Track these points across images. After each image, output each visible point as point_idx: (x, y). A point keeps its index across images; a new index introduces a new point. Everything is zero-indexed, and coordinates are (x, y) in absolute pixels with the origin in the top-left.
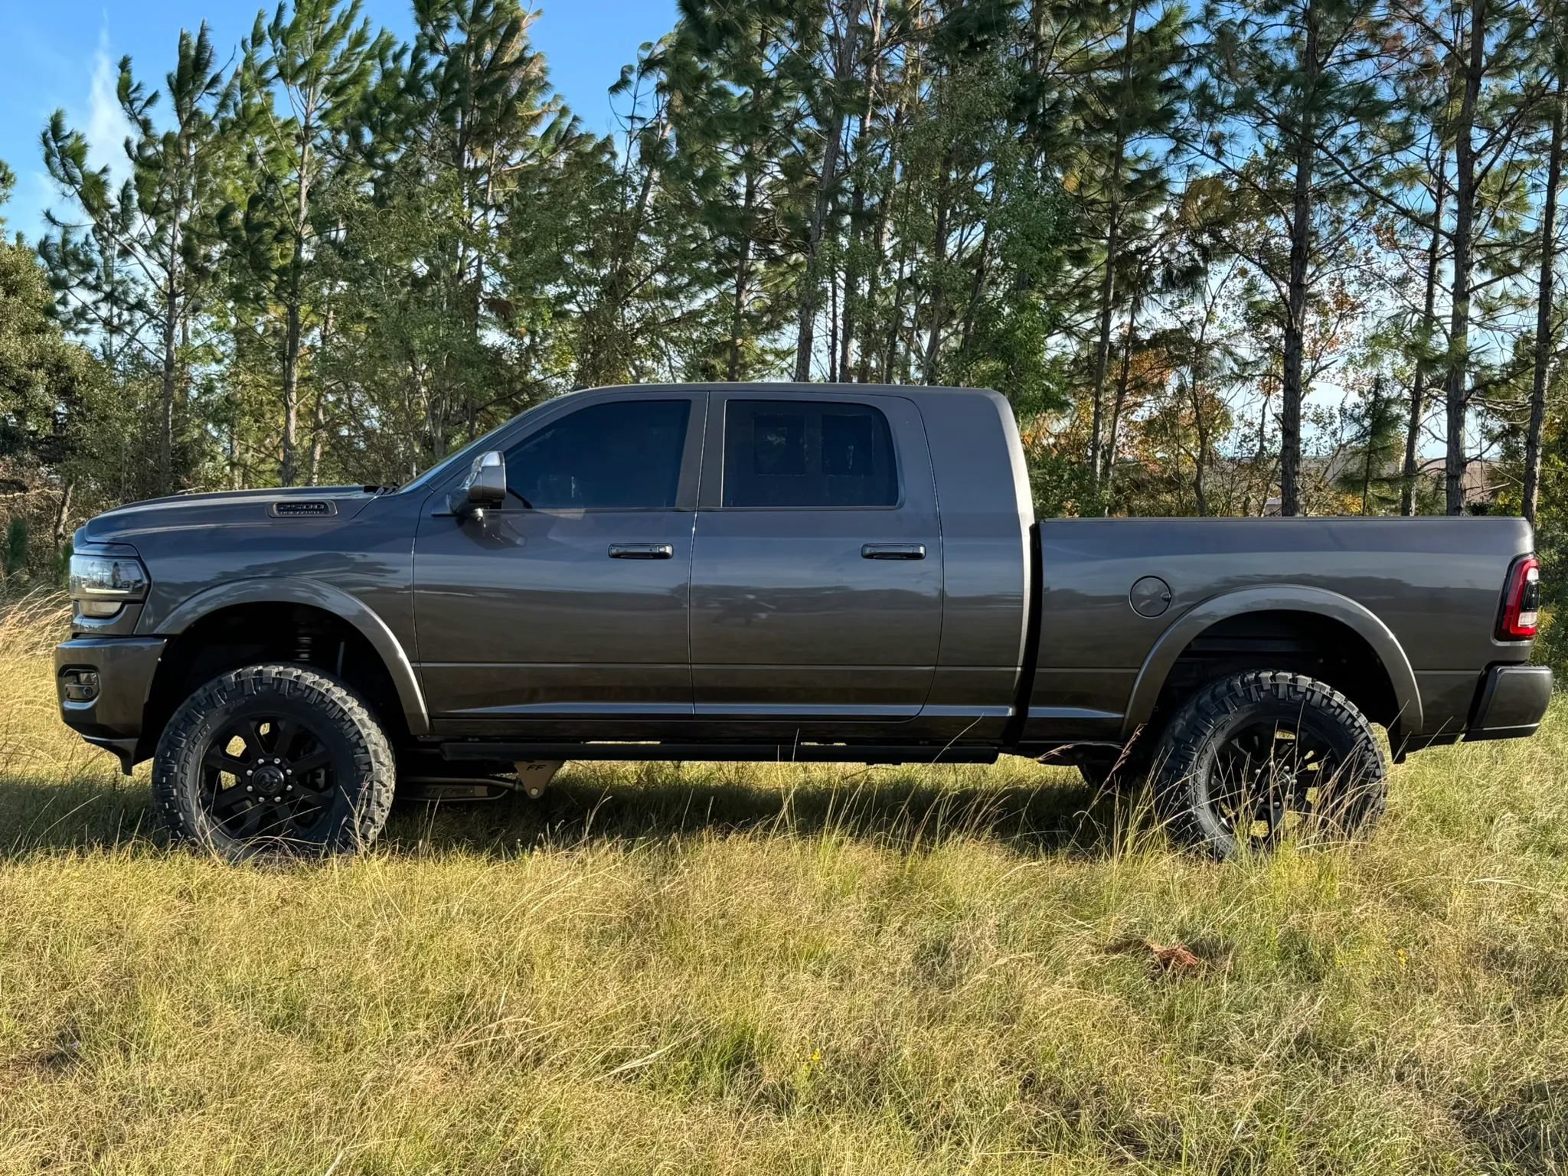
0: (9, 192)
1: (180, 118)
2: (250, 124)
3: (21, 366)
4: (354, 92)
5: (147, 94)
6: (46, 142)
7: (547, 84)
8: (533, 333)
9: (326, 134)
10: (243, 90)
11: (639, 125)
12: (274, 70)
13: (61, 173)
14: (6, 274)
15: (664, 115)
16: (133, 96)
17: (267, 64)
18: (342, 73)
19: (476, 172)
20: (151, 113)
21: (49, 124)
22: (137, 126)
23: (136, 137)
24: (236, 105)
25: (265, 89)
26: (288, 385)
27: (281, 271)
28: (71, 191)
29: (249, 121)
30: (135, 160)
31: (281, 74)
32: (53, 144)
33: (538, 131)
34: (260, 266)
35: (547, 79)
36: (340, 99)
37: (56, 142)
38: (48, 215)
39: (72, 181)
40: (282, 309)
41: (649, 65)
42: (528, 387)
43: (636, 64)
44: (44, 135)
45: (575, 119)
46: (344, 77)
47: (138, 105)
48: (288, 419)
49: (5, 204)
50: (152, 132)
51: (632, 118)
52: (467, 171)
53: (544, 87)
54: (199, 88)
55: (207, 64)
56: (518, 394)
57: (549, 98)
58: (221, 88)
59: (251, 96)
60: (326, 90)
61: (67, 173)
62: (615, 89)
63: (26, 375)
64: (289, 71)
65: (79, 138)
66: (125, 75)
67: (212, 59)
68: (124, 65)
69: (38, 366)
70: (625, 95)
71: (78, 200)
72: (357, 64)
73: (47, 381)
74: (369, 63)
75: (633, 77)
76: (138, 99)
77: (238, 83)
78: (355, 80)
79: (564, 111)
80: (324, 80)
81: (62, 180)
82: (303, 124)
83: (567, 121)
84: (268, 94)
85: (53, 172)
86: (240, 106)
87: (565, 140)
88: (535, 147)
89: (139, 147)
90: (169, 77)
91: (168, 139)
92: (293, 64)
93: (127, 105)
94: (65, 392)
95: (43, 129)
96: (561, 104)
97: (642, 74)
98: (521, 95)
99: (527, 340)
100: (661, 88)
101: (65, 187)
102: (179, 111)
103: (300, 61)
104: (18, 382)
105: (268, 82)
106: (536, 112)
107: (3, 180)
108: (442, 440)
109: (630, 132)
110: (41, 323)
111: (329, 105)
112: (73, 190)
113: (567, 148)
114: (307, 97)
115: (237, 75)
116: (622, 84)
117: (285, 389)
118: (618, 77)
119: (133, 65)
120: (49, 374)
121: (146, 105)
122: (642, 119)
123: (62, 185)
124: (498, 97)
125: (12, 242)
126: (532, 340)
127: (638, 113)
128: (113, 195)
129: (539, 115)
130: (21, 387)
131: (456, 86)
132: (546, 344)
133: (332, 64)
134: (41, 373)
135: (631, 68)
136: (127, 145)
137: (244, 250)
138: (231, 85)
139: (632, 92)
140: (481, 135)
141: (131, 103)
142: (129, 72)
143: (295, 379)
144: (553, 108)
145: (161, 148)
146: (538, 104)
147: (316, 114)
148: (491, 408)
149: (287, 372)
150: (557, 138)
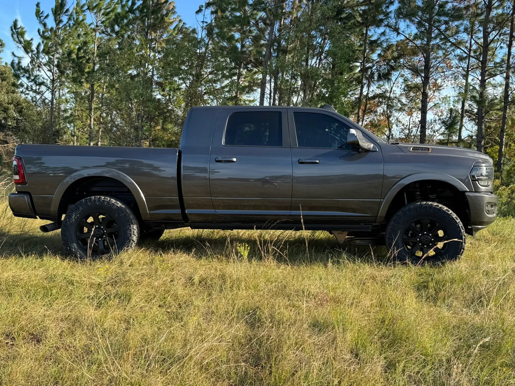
0: (3, 49)
1: (56, 22)
2: (79, 24)
3: (5, 104)
4: (112, 15)
5: (45, 15)
6: (12, 30)
7: (175, 12)
8: (170, 95)
9: (103, 28)
10: (76, 13)
11: (205, 24)
12: (86, 7)
13: (17, 40)
14: (2, 74)
15: (213, 21)
16: (41, 15)
17: (84, 5)
18: (108, 9)
19: (152, 40)
20: (47, 21)
21: (13, 24)
22: (42, 25)
23: (42, 29)
24: (74, 18)
25: (83, 14)
26: (91, 110)
27: (88, 73)
28: (20, 46)
29: (78, 23)
30: (41, 36)
31: (89, 8)
32: (14, 30)
33: (172, 27)
34: (82, 71)
35: (175, 10)
36: (107, 17)
37: (15, 29)
38: (13, 53)
39: (21, 43)
40: (89, 86)
41: (208, 5)
42: (169, 111)
43: (204, 5)
44: (11, 27)
45: (184, 23)
46: (109, 10)
47: (42, 18)
48: (91, 121)
49: (2, 53)
50: (47, 27)
51: (203, 22)
52: (149, 40)
53: (174, 13)
54: (62, 13)
55: (64, 5)
56: (165, 113)
57: (176, 16)
58: (69, 13)
59: (79, 15)
60: (103, 14)
61: (19, 40)
62: (197, 12)
63: (7, 106)
64: (91, 7)
65: (23, 28)
66: (38, 8)
67: (66, 3)
68: (38, 5)
69: (11, 104)
70: (200, 15)
71: (23, 49)
72: (113, 6)
73: (14, 108)
74: (117, 5)
75: (204, 9)
76: (42, 16)
77: (74, 11)
78: (112, 11)
79: (180, 21)
80: (102, 11)
81: (17, 42)
82: (95, 24)
83: (181, 24)
84: (84, 15)
85: (14, 40)
86: (75, 19)
87: (180, 31)
88: (171, 32)
89: (43, 32)
90: (52, 9)
91: (52, 29)
92: (92, 6)
93: (39, 18)
94: (20, 112)
95: (11, 26)
96: (180, 18)
97: (206, 8)
98: (167, 15)
99: (168, 97)
100: (212, 13)
101: (19, 45)
102: (56, 20)
103: (95, 5)
104: (5, 109)
105: (84, 11)
106: (172, 21)
107: (1, 45)
108: (141, 127)
109: (202, 27)
110: (13, 90)
111: (104, 19)
112: (21, 46)
113: (181, 33)
114: (97, 17)
115: (74, 9)
116: (200, 11)
117: (90, 111)
118: (198, 9)
119: (41, 5)
120: (15, 106)
121: (45, 18)
122: (206, 22)
123: (17, 44)
124: (159, 15)
125: (4, 64)
126: (169, 97)
127: (205, 20)
128: (34, 47)
129: (173, 22)
130: (6, 110)
131: (145, 11)
132: (174, 99)
133: (105, 6)
134: (12, 106)
135: (202, 6)
136: (39, 31)
137: (76, 66)
138: (72, 12)
139: (203, 13)
140: (154, 27)
141: (40, 18)
142: (39, 7)
143: (93, 108)
144: (177, 20)
145: (49, 33)
146: (172, 18)
147: (100, 22)
148: (156, 118)
149: (91, 106)
150: (178, 30)
